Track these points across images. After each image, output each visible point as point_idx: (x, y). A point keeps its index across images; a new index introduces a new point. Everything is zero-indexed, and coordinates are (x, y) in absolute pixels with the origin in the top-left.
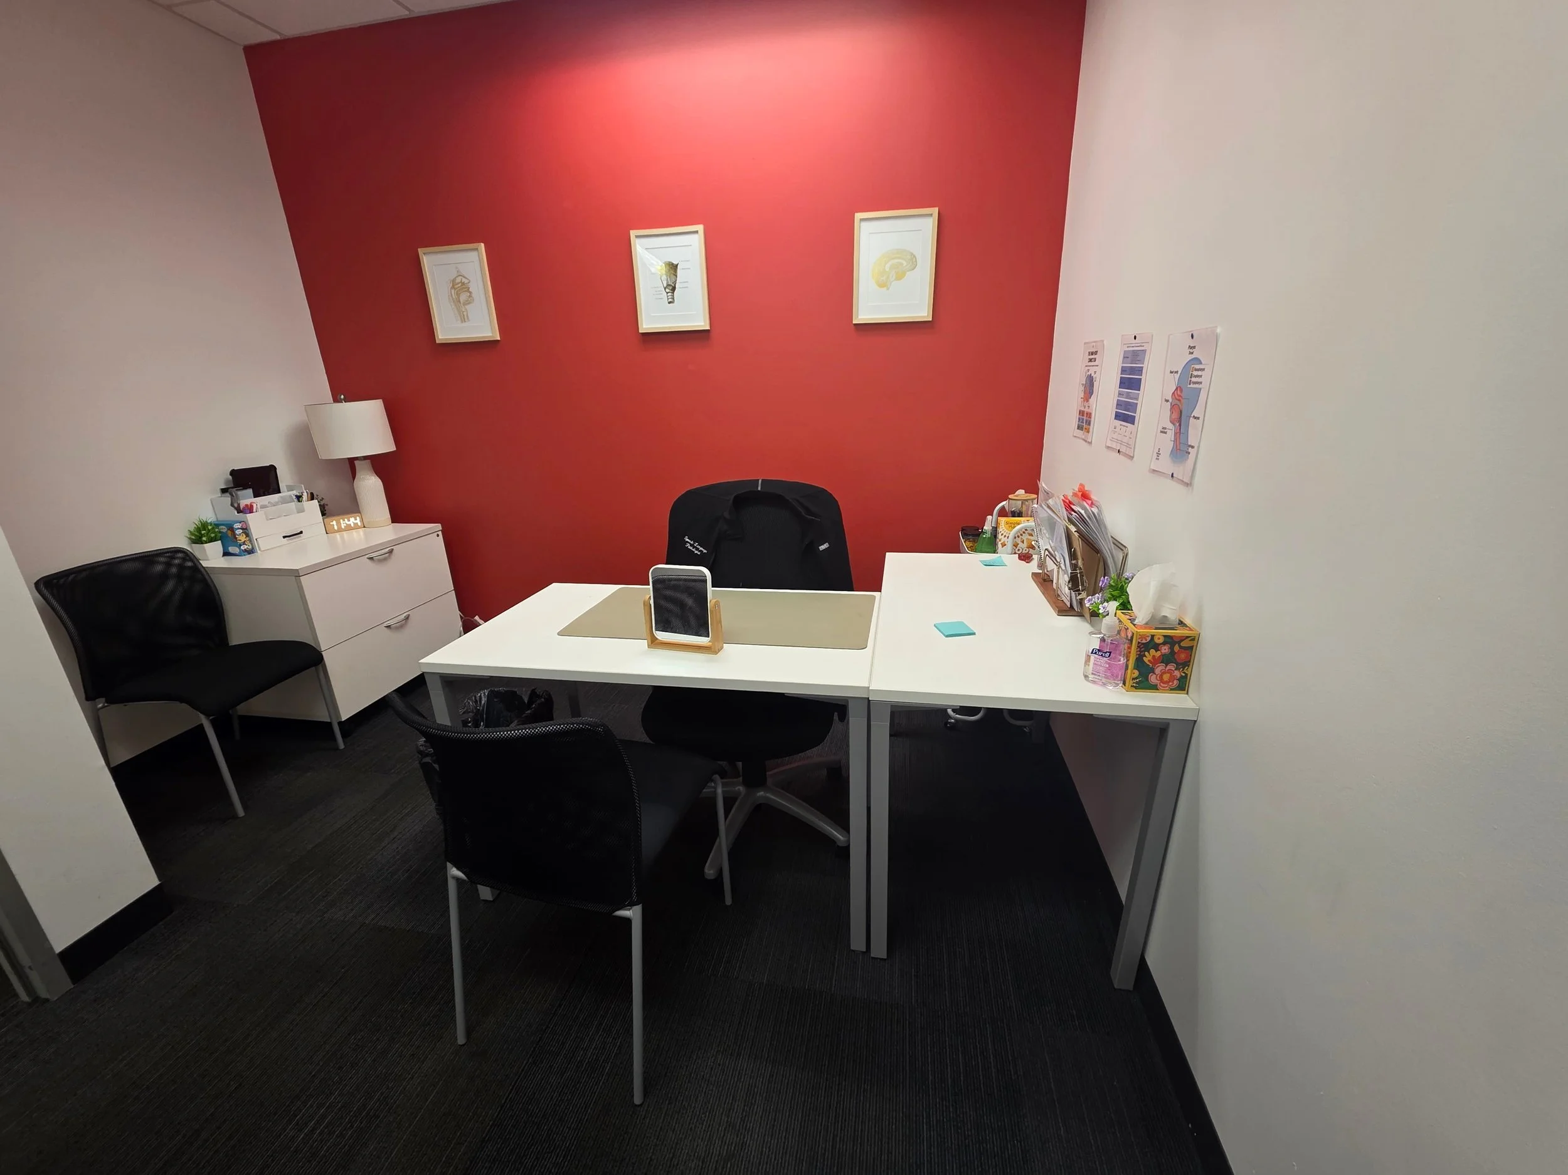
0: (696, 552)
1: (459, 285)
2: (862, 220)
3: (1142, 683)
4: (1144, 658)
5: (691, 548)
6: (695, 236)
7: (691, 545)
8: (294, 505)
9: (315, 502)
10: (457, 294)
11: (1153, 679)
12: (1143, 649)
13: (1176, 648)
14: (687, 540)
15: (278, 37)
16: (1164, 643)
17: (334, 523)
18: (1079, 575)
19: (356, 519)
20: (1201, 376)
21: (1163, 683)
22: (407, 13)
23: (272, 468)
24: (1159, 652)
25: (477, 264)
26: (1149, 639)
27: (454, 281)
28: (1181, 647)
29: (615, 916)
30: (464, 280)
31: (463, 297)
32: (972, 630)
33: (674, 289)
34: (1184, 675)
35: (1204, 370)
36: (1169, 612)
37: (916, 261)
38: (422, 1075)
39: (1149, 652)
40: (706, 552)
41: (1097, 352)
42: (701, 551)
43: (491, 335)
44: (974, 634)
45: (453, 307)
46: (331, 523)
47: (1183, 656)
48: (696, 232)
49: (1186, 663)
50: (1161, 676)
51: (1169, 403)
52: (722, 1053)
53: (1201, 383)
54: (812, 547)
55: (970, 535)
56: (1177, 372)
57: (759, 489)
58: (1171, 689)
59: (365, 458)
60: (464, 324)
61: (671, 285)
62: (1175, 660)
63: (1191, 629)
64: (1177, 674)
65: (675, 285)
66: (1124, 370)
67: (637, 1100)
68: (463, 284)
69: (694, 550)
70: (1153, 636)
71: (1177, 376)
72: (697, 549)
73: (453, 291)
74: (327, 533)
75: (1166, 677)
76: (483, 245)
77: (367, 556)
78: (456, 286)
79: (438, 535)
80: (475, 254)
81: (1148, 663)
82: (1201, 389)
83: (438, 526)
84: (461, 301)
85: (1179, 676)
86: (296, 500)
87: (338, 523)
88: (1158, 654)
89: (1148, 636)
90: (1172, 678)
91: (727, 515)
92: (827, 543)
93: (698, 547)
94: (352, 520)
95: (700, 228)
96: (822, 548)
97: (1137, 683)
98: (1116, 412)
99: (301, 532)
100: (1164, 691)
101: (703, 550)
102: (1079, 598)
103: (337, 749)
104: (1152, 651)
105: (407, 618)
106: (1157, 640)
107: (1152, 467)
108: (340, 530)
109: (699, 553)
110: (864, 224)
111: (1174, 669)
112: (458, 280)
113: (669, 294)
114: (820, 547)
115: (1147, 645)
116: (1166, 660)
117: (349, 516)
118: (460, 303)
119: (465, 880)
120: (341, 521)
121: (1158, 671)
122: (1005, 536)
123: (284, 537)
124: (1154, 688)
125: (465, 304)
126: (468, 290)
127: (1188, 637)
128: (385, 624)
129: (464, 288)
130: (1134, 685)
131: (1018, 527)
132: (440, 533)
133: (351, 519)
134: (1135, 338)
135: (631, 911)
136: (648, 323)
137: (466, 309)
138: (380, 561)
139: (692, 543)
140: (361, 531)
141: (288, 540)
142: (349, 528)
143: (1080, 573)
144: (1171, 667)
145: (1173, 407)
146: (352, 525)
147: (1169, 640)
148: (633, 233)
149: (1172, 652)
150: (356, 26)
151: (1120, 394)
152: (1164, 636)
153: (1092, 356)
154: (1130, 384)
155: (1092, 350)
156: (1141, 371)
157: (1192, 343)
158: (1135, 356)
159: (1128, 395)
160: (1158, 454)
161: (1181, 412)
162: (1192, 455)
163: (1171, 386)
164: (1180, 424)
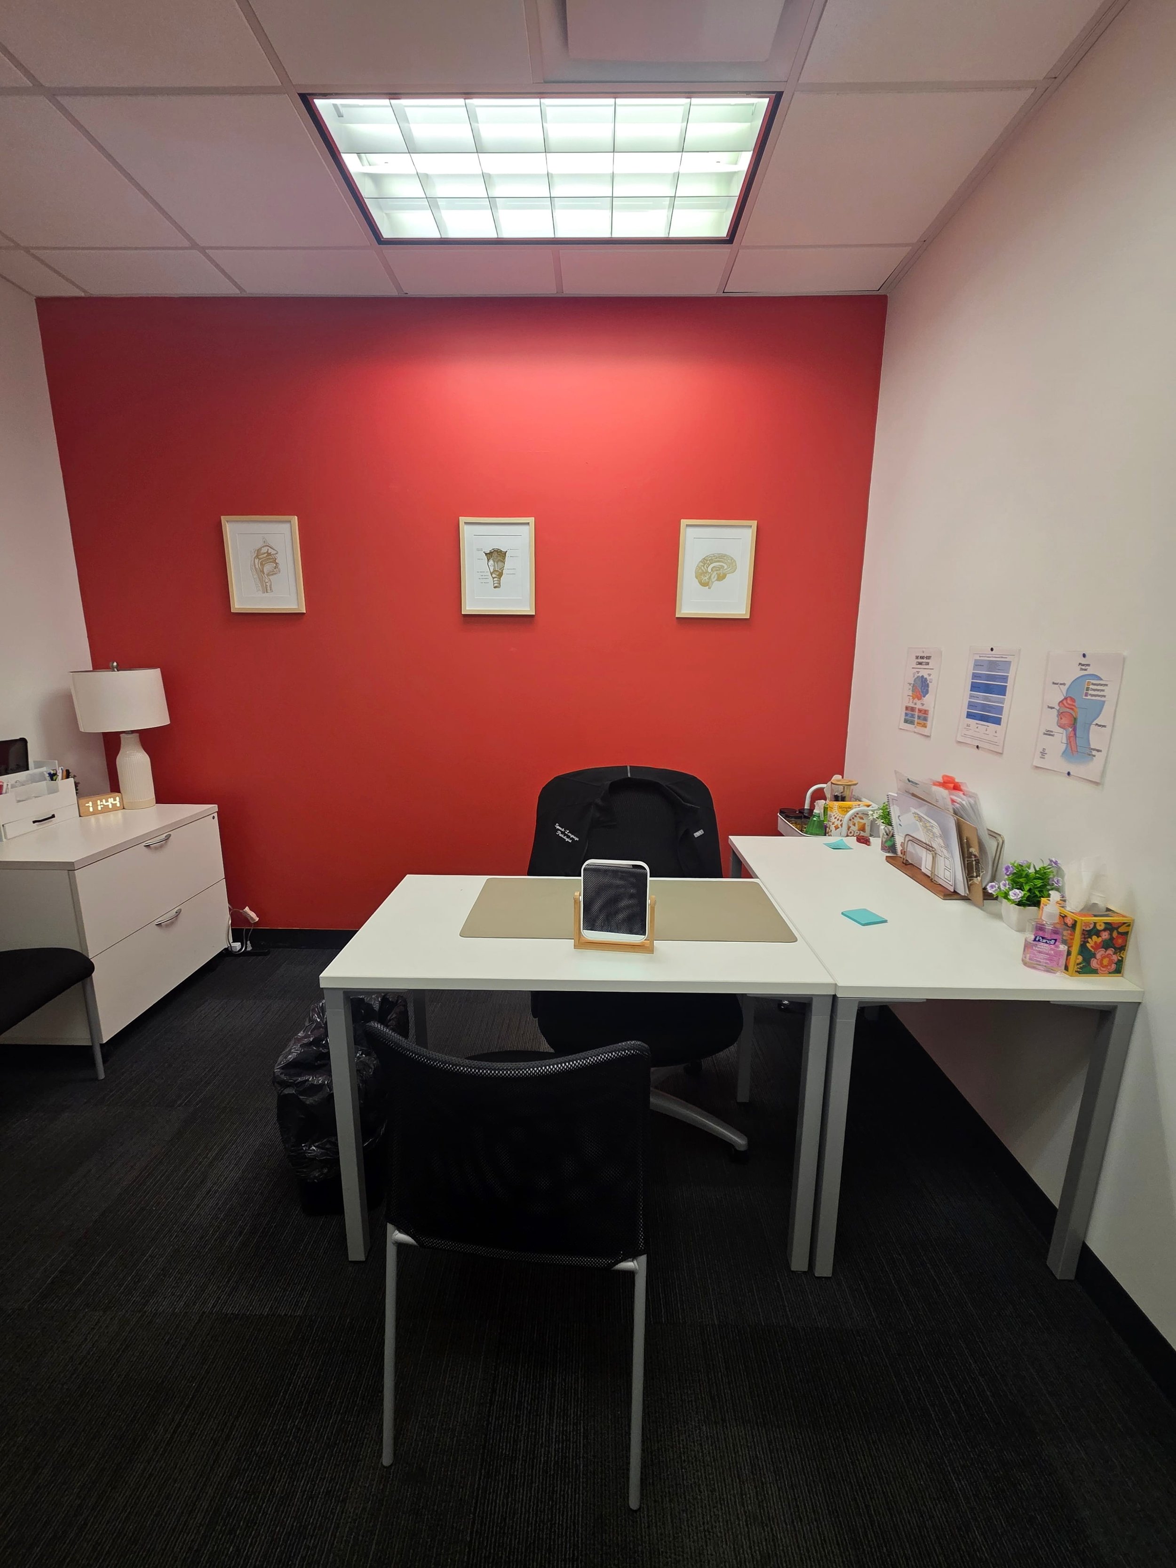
0: (567, 840)
1: (265, 555)
2: (687, 526)
3: (1085, 969)
4: (1088, 944)
5: (562, 836)
6: (526, 528)
7: (562, 833)
8: (45, 784)
9: (71, 780)
10: (261, 564)
11: (1094, 963)
12: (1086, 936)
13: (1115, 934)
15: (83, 295)
16: (1105, 930)
17: (90, 804)
18: (974, 862)
19: (115, 800)
20: (1103, 690)
21: (1103, 967)
22: (238, 291)
23: (24, 741)
24: (1100, 938)
25: (288, 533)
26: (1092, 926)
27: (259, 550)
28: (1119, 933)
29: (614, 1270)
30: (270, 551)
31: (268, 568)
32: (881, 917)
33: (500, 575)
34: (1120, 958)
35: (1106, 685)
36: (1098, 900)
37: (736, 565)
38: (350, 1520)
39: (1091, 939)
40: (578, 839)
41: (930, 657)
42: (572, 839)
43: (296, 607)
44: (886, 921)
45: (256, 576)
46: (87, 805)
47: (1120, 941)
48: (528, 524)
49: (1122, 948)
50: (1102, 960)
51: (1055, 712)
52: (705, 1422)
53: (1104, 696)
54: (688, 834)
55: (792, 817)
56: (1064, 684)
57: (629, 775)
58: (1110, 973)
59: (133, 732)
60: (266, 595)
61: (497, 571)
62: (1114, 944)
63: (1123, 916)
64: (1115, 958)
65: (502, 571)
66: (975, 676)
67: (634, 1502)
68: (269, 554)
69: (565, 838)
70: (1095, 923)
71: (1064, 689)
73: (257, 561)
74: (80, 816)
75: (1105, 962)
76: (296, 517)
77: (144, 844)
78: (260, 557)
79: (214, 818)
80: (287, 526)
81: (1091, 949)
82: (1104, 702)
83: (214, 808)
84: (265, 571)
85: (1116, 960)
86: (48, 778)
87: (95, 805)
88: (1100, 940)
89: (1091, 924)
90: (1111, 962)
91: (599, 801)
92: (702, 830)
93: (569, 834)
94: (111, 800)
95: (531, 520)
96: (697, 834)
97: (1081, 968)
98: (968, 712)
99: (53, 816)
100: (1104, 975)
101: (575, 838)
102: (970, 883)
103: (96, 1079)
104: (1094, 937)
105: (178, 913)
106: (1099, 928)
107: (1035, 764)
108: (96, 812)
109: (570, 841)
110: (689, 530)
111: (1112, 953)
112: (264, 550)
113: (495, 579)
114: (695, 834)
115: (1089, 933)
116: (1106, 945)
117: (107, 796)
118: (264, 573)
119: (415, 1246)
120: (99, 802)
121: (1098, 956)
122: (838, 820)
123: (34, 822)
124: (1095, 972)
125: (268, 575)
126: (274, 561)
127: (1124, 923)
128: (156, 922)
129: (270, 559)
130: (1079, 970)
131: (851, 812)
132: (216, 815)
133: (109, 800)
134: (992, 649)
135: (635, 1262)
136: (469, 607)
137: (270, 580)
138: (156, 848)
139: (563, 830)
140: (120, 813)
141: (37, 825)
142: (106, 809)
143: (975, 860)
144: (1110, 951)
145: (1060, 715)
146: (110, 806)
147: (1109, 927)
148: (462, 520)
149: (1112, 939)
150: (176, 296)
151: (971, 696)
152: (1105, 923)
153: (923, 660)
154: (988, 689)
155: (922, 655)
156: (1005, 679)
157: (1084, 661)
158: (992, 665)
159: (986, 699)
160: (1043, 753)
161: (1075, 719)
162: (1099, 758)
163: (1057, 696)
164: (1074, 730)
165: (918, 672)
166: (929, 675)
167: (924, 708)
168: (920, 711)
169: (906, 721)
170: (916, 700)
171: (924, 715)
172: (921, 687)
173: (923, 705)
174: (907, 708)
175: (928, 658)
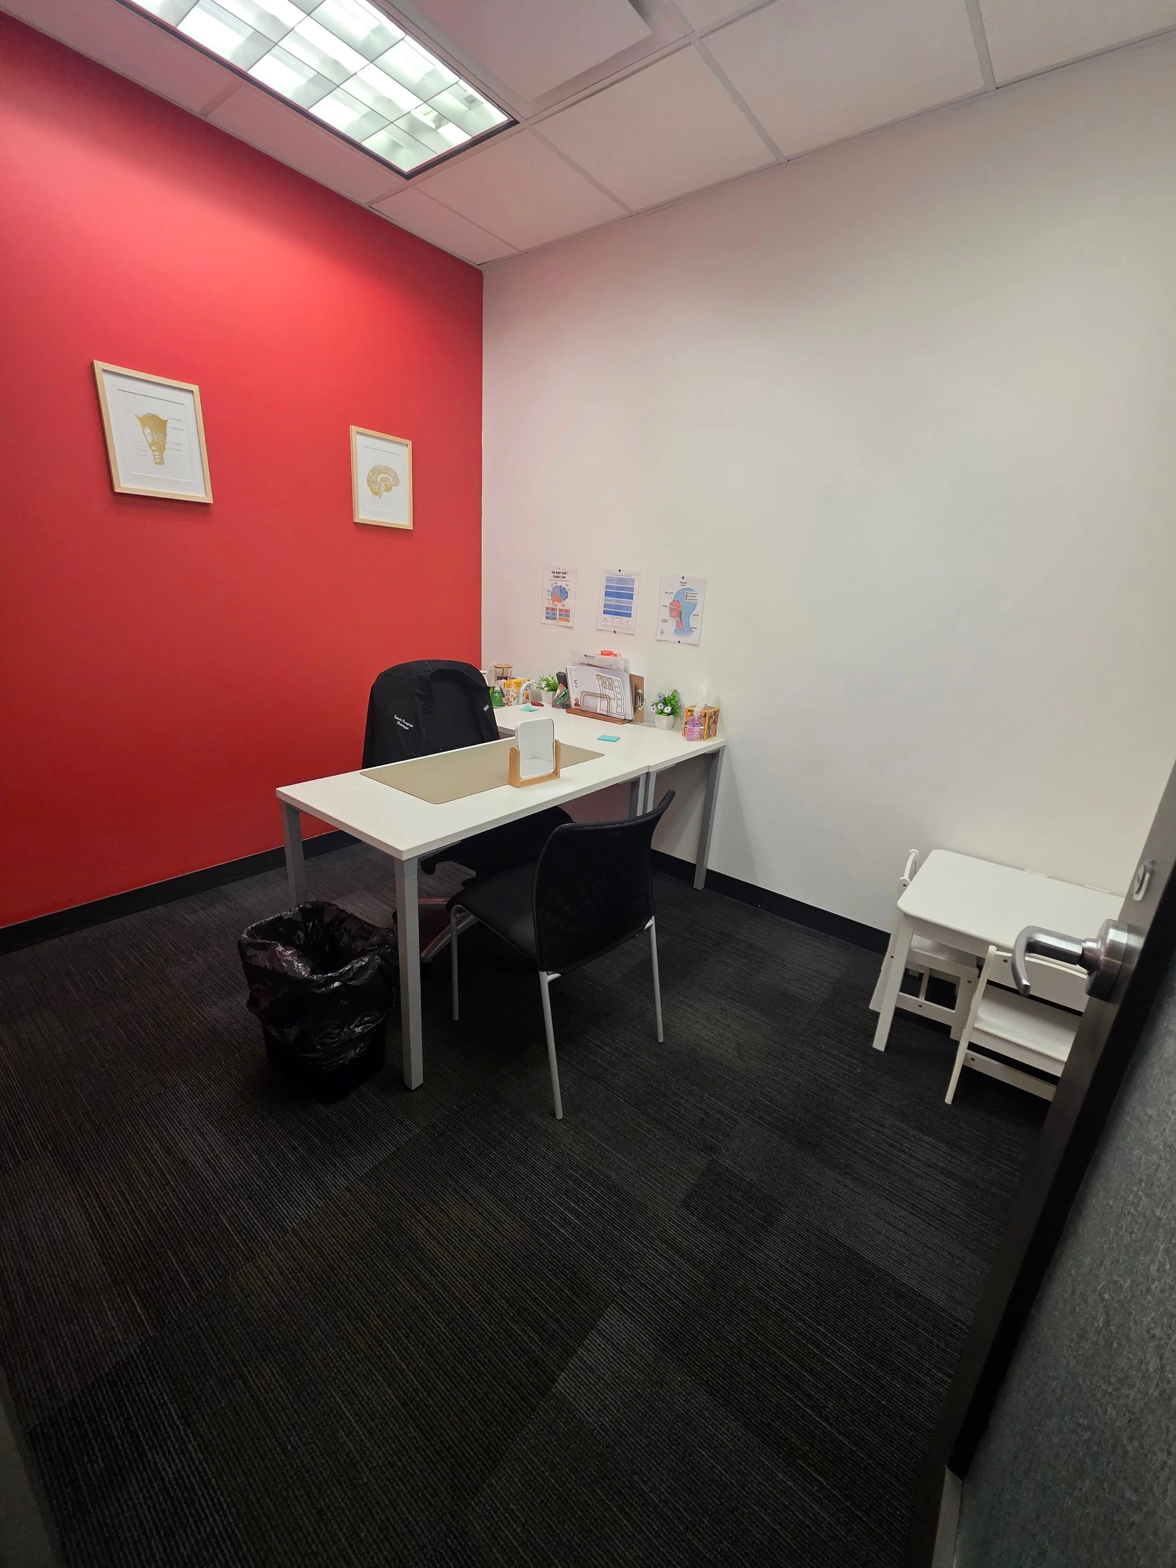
0: (405, 728)
2: (358, 433)
5: (401, 725)
7: (401, 722)
14: (397, 718)
20: (695, 596)
35: (696, 594)
37: (398, 478)
40: (412, 726)
42: (408, 726)
48: (192, 392)
51: (668, 609)
53: (695, 600)
61: (158, 444)
62: (713, 722)
66: (607, 587)
69: (403, 726)
71: (673, 596)
72: (405, 725)
75: (711, 730)
82: (695, 603)
93: (406, 723)
98: (604, 610)
100: (713, 737)
101: (410, 725)
102: (635, 711)
107: (657, 638)
109: (407, 729)
110: (360, 438)
111: (713, 726)
134: (619, 571)
139: (400, 720)
145: (671, 610)
148: (99, 365)
151: (606, 600)
153: (557, 575)
154: (619, 595)
155: (559, 571)
156: (632, 590)
157: (683, 581)
158: (621, 580)
159: (618, 601)
160: (662, 632)
161: (681, 612)
162: (696, 632)
163: (669, 600)
164: (681, 618)
165: (556, 583)
166: (567, 585)
167: (565, 608)
168: (561, 610)
169: (547, 618)
170: (556, 603)
171: (566, 614)
172: (561, 594)
173: (564, 606)
174: (547, 609)
175: (565, 573)
